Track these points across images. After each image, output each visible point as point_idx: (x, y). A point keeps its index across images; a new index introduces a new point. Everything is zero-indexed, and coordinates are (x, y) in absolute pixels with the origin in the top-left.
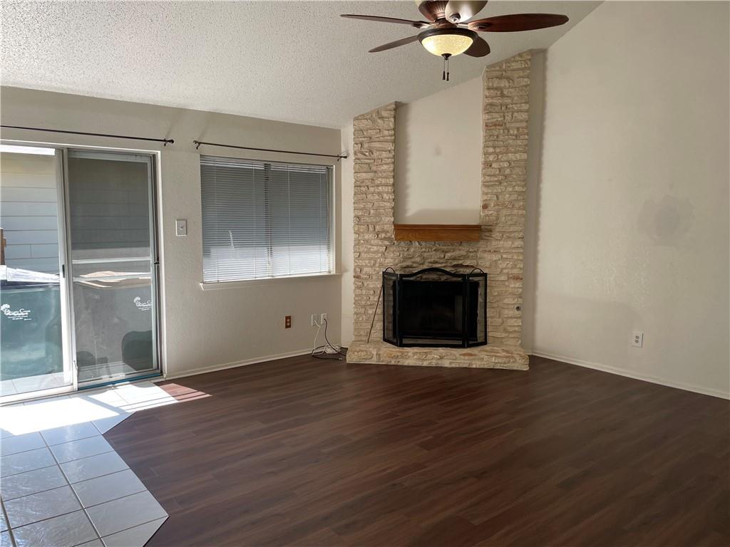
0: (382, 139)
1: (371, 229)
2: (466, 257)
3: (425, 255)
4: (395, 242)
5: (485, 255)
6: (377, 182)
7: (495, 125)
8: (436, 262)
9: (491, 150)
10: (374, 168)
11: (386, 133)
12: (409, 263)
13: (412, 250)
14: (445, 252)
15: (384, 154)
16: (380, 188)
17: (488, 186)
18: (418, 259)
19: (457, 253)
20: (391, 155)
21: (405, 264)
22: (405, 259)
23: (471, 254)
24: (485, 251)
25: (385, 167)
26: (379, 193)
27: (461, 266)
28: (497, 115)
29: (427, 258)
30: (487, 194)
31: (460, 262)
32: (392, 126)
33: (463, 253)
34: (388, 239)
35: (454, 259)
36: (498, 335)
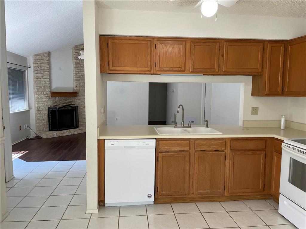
0: (45, 63)
1: (42, 93)
2: (72, 102)
3: (60, 101)
4: (51, 97)
5: (77, 101)
6: (44, 77)
7: (78, 63)
8: (64, 104)
9: (77, 70)
10: (42, 73)
11: (46, 61)
12: (55, 104)
13: (56, 100)
14: (66, 100)
15: (46, 68)
16: (45, 79)
17: (76, 81)
18: (58, 103)
19: (69, 101)
20: (48, 69)
21: (54, 105)
22: (54, 103)
23: (73, 101)
24: (77, 100)
25: (46, 73)
26: (45, 81)
27: (71, 104)
28: (78, 60)
29: (61, 102)
30: (76, 83)
31: (71, 103)
32: (48, 59)
33: (71, 100)
34: (49, 97)
35: (69, 102)
36: (81, 124)
